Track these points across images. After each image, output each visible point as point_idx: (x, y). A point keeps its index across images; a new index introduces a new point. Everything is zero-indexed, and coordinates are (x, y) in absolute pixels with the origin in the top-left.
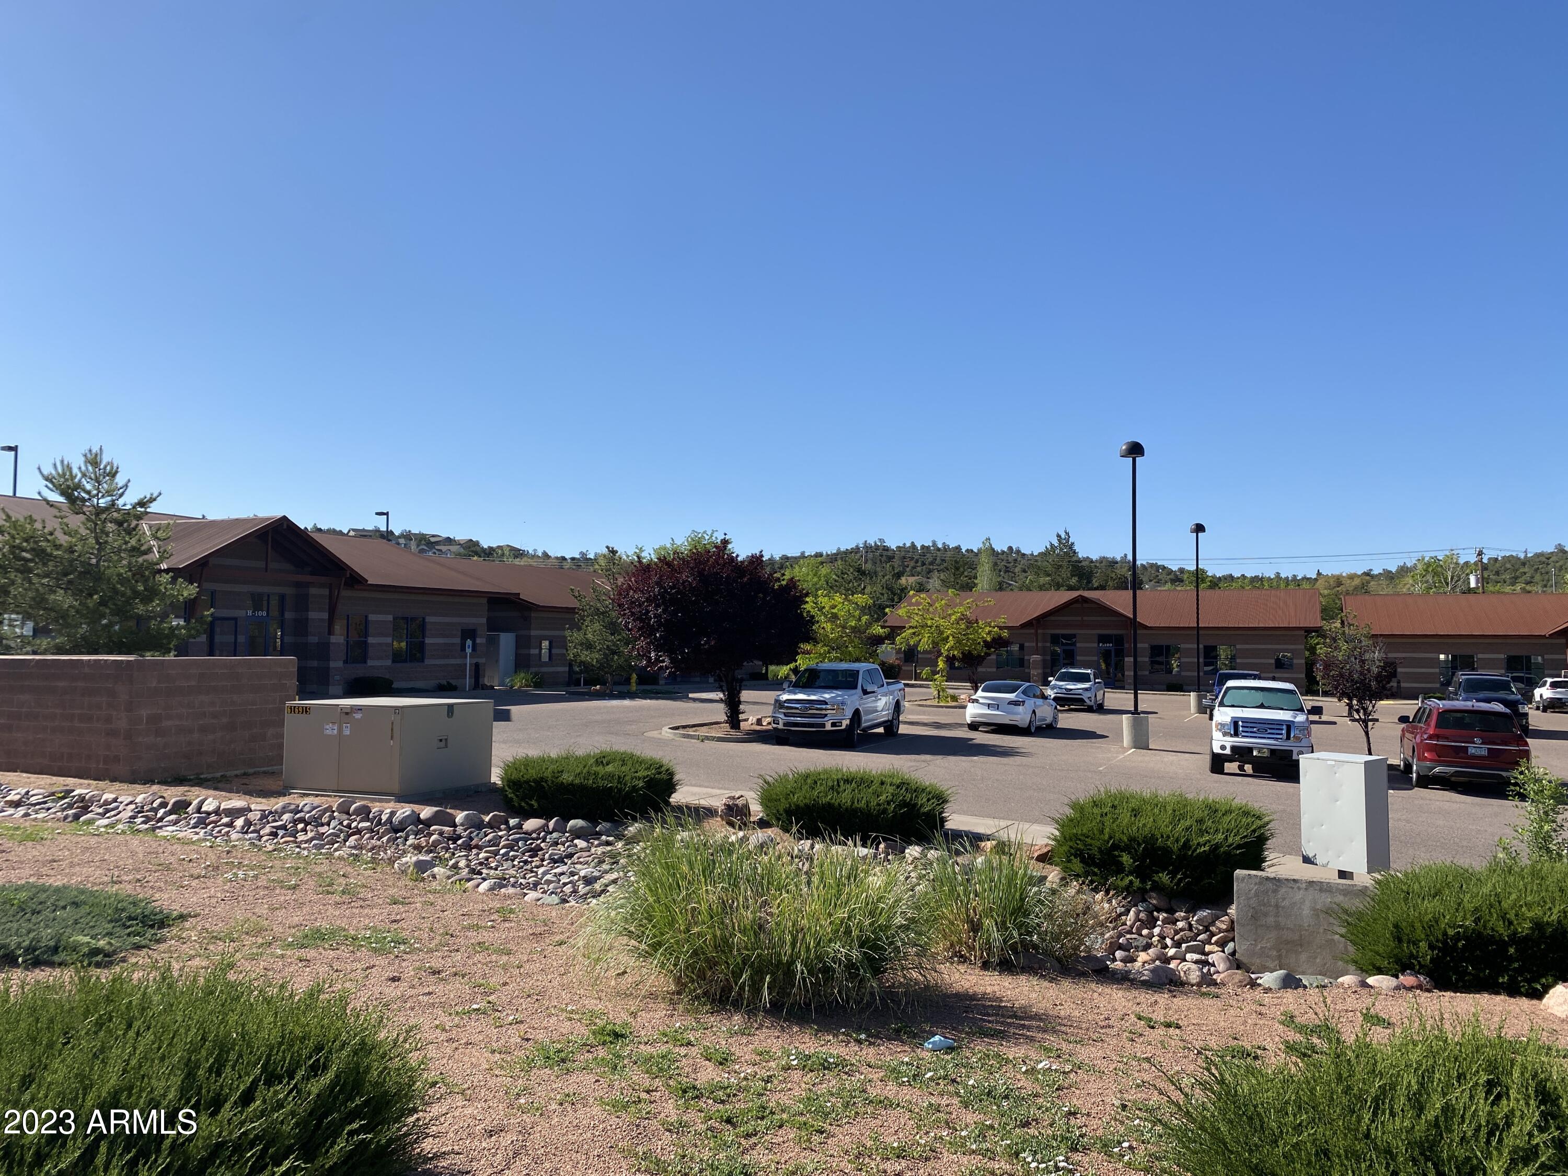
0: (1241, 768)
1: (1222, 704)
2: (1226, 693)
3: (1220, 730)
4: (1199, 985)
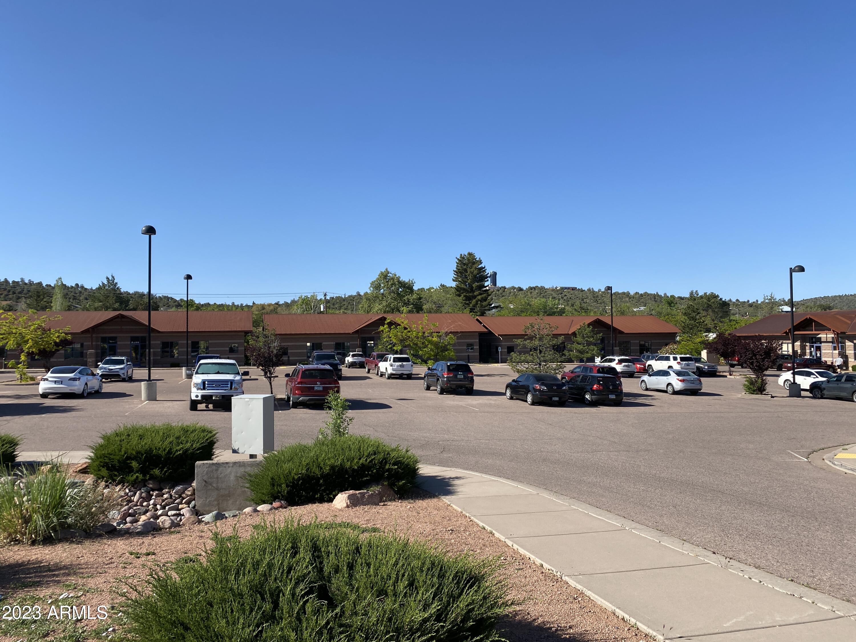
0: (207, 407)
1: (197, 373)
2: (199, 366)
3: (196, 387)
4: (170, 528)
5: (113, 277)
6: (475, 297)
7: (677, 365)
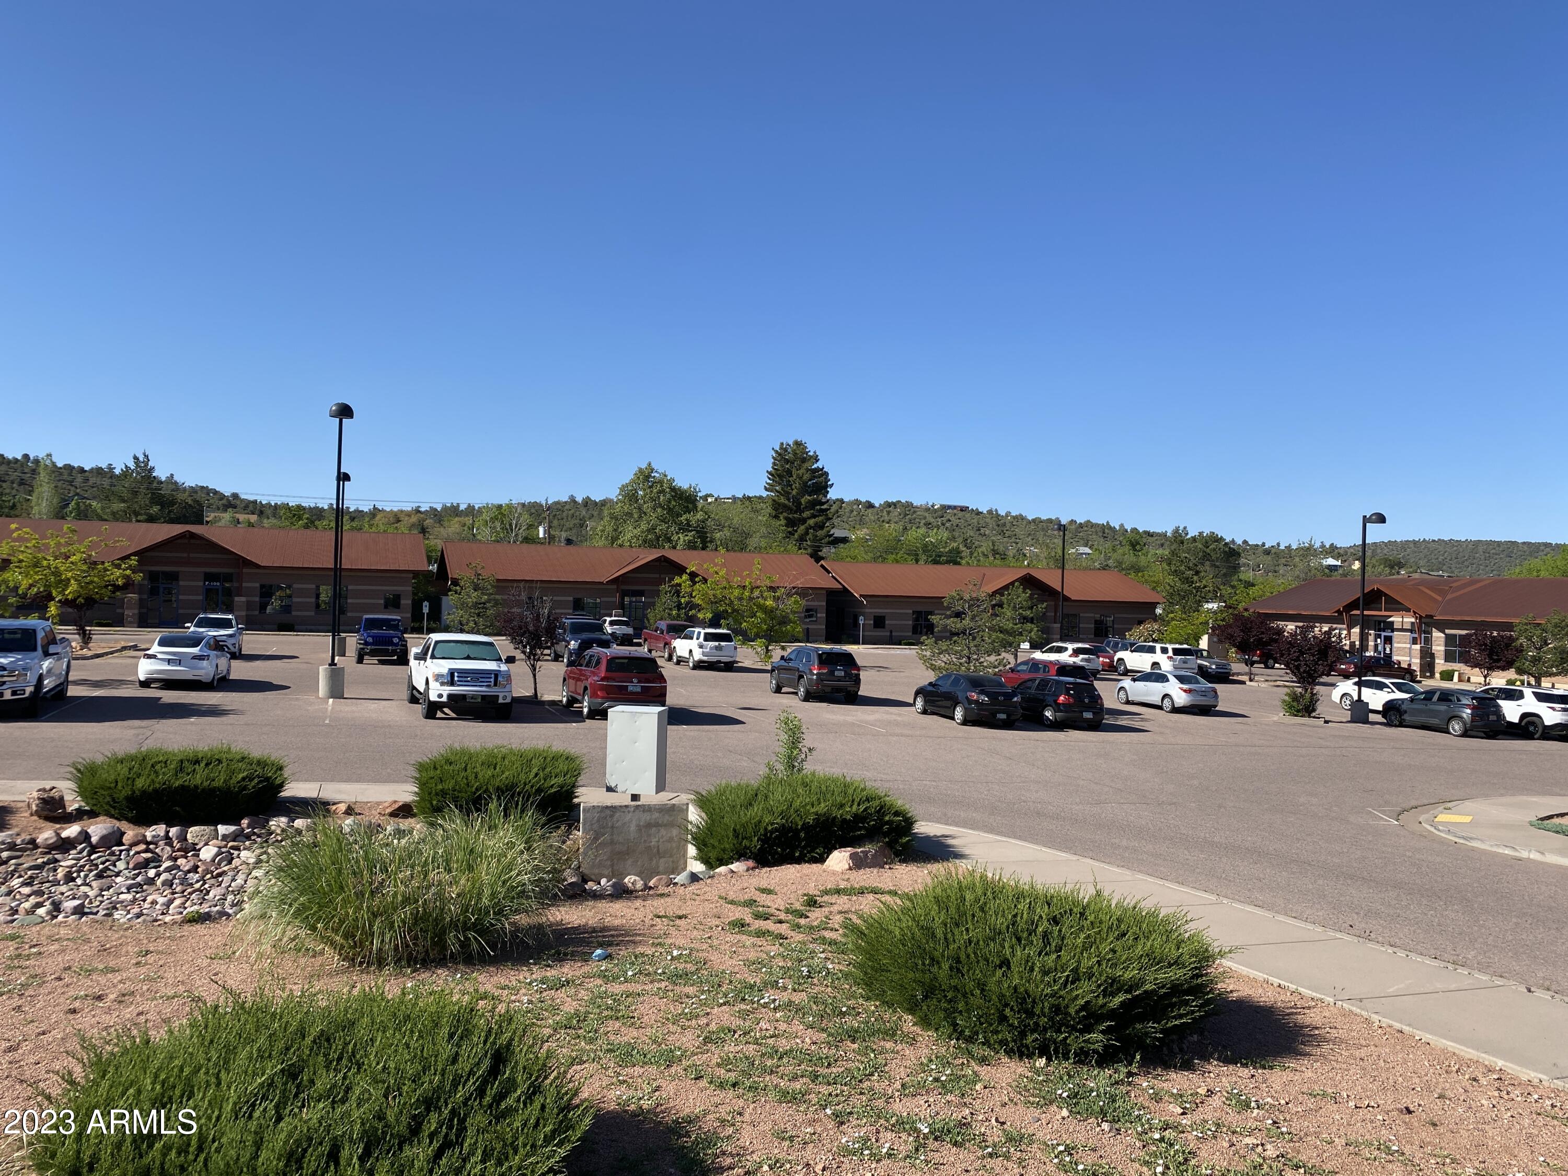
1: (433, 657)
2: (435, 646)
3: (438, 681)
5: (146, 456)
6: (804, 521)
7: (1168, 661)
